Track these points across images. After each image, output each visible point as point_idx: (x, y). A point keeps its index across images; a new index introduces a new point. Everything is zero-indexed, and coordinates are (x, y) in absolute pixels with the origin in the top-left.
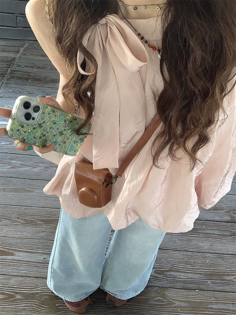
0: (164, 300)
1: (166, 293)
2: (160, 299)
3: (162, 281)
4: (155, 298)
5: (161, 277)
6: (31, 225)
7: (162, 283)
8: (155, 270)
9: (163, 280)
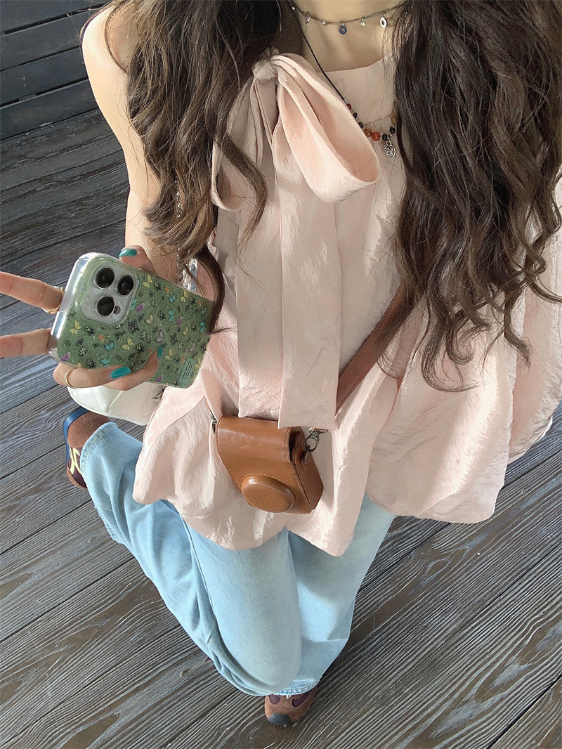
0: (443, 560)
1: (435, 546)
2: (434, 564)
4: (425, 569)
6: (93, 640)
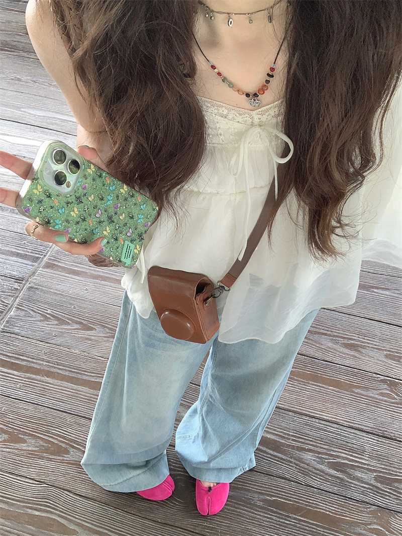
0: (387, 533)
1: (392, 520)
2: (378, 529)
3: (388, 498)
4: (370, 524)
5: (386, 490)
7: (387, 501)
8: (376, 475)
9: (389, 496)
